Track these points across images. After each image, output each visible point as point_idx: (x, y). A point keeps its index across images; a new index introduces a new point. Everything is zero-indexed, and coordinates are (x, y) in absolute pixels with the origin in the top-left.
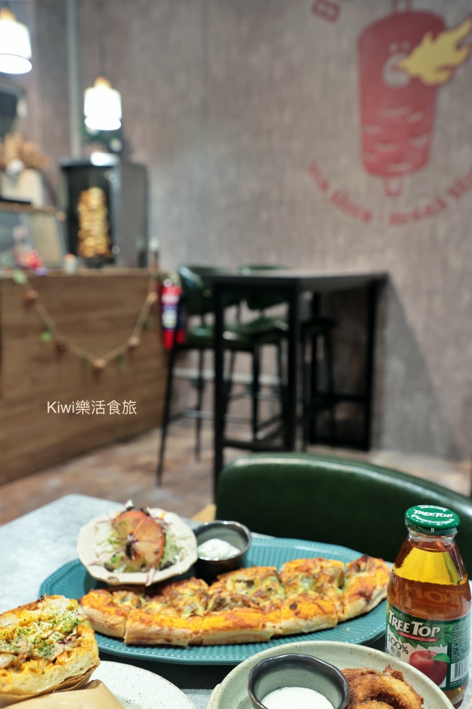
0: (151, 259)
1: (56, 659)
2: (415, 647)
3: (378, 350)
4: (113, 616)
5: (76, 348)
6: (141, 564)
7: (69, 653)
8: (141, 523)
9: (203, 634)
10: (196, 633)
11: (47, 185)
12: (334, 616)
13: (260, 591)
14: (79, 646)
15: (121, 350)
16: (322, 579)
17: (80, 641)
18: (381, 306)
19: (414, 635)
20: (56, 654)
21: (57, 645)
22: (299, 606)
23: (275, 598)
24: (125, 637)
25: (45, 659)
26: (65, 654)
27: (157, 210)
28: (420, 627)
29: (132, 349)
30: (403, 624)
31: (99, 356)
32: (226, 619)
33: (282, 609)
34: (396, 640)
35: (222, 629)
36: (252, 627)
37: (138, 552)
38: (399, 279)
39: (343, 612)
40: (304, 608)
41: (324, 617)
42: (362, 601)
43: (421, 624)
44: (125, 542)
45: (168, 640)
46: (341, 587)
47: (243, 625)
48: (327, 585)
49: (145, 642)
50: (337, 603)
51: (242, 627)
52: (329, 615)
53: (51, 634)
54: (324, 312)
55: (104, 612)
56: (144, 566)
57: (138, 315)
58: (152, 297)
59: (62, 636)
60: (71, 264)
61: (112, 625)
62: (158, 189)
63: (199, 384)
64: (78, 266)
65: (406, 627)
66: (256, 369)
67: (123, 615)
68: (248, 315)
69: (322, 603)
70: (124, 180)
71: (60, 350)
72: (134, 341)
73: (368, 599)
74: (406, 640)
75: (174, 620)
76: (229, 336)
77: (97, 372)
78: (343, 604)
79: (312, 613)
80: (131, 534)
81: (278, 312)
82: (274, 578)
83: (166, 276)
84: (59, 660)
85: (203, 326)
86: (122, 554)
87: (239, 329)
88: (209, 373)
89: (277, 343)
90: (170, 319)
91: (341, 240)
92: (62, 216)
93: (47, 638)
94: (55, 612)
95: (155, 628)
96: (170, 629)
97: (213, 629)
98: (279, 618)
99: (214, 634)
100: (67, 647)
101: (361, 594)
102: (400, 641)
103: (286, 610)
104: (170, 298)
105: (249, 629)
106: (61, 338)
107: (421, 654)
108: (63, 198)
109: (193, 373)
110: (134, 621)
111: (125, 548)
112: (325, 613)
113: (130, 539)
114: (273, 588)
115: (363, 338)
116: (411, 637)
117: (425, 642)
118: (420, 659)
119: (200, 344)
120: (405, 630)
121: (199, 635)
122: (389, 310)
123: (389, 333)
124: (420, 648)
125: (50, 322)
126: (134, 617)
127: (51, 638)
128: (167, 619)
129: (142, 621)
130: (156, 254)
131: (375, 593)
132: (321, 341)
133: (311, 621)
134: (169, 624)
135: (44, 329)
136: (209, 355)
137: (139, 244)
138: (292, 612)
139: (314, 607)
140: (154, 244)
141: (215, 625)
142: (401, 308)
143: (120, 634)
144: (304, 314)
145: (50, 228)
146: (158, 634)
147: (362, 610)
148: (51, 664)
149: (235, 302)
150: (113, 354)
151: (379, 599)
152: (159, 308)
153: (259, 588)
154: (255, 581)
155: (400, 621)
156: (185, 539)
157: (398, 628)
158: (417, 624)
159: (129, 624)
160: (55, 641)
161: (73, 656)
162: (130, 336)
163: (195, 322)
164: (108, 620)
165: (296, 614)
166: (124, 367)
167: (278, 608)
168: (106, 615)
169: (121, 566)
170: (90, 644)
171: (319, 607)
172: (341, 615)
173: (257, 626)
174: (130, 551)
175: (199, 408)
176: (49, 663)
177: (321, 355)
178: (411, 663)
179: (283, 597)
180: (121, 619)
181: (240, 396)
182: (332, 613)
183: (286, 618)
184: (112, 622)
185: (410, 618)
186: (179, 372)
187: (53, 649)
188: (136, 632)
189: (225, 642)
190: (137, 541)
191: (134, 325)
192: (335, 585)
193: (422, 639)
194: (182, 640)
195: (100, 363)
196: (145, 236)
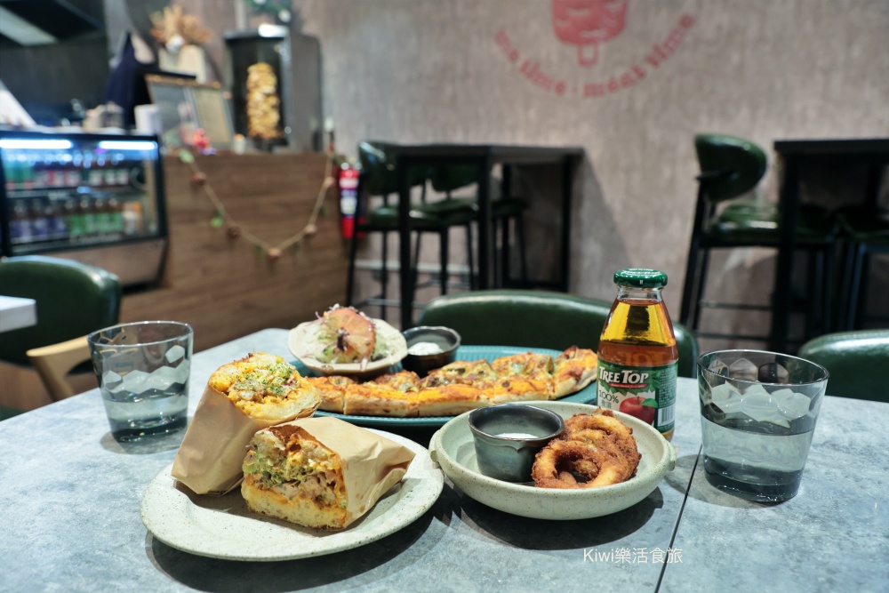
0: (326, 140)
1: (287, 395)
2: (624, 394)
3: (573, 233)
4: (331, 391)
5: (248, 236)
6: (352, 357)
8: (351, 319)
9: (420, 405)
10: (414, 405)
11: (210, 60)
12: (545, 393)
13: (472, 374)
15: (298, 238)
16: (532, 366)
18: (576, 185)
19: (624, 384)
20: (287, 392)
22: (511, 385)
23: (487, 380)
24: (345, 409)
25: (279, 395)
26: (293, 392)
27: (331, 88)
28: (630, 374)
29: (308, 236)
30: (613, 375)
31: (274, 246)
32: (442, 392)
33: (495, 387)
34: (607, 393)
35: (438, 401)
36: (467, 399)
37: (350, 344)
38: (595, 154)
39: (554, 391)
40: (516, 385)
41: (536, 393)
42: (572, 381)
43: (631, 372)
44: (337, 335)
45: (387, 411)
46: (551, 372)
47: (458, 396)
48: (537, 370)
49: (363, 412)
50: (548, 384)
51: (458, 399)
52: (541, 392)
54: (515, 192)
55: (322, 389)
56: (356, 358)
57: (314, 201)
58: (329, 181)
60: (240, 145)
61: (331, 399)
62: (332, 64)
63: (383, 275)
64: (247, 146)
65: (616, 377)
66: (444, 257)
67: (341, 390)
68: (434, 196)
69: (533, 382)
70: (295, 54)
71: (232, 236)
72: (311, 228)
73: (578, 378)
74: (617, 390)
75: (392, 393)
76: (414, 214)
77: (272, 261)
78: (553, 385)
79: (524, 389)
80: (342, 328)
81: (467, 193)
82: (485, 364)
83: (343, 159)
84: (290, 396)
85: (386, 205)
86: (335, 347)
87: (424, 207)
88: (394, 264)
89: (465, 223)
90: (348, 205)
91: (532, 114)
92: (227, 95)
95: (373, 399)
96: (388, 400)
97: (429, 400)
98: (493, 394)
99: (430, 406)
101: (571, 374)
102: (610, 393)
103: (498, 387)
104: (349, 182)
105: (464, 401)
106: (233, 224)
107: (631, 401)
108: (228, 76)
109: (376, 264)
110: (352, 393)
111: (336, 341)
112: (537, 390)
113: (341, 332)
114: (485, 372)
115: (558, 220)
116: (622, 386)
117: (634, 388)
118: (629, 405)
119: (383, 225)
120: (615, 381)
121: (416, 406)
122: (585, 188)
123: (585, 214)
124: (630, 395)
125: (220, 207)
126: (353, 390)
128: (384, 392)
129: (361, 393)
130: (332, 135)
131: (585, 374)
132: (512, 223)
133: (524, 396)
134: (387, 396)
135: (215, 214)
136: (394, 238)
137: (313, 125)
138: (505, 389)
139: (526, 385)
140: (329, 125)
141: (431, 397)
142: (598, 186)
143: (339, 407)
144: (495, 194)
145: (217, 103)
146: (376, 404)
147: (572, 389)
148: (286, 399)
149: (421, 182)
150: (288, 243)
151: (588, 381)
152: (337, 193)
153: (470, 372)
154: (466, 369)
155: (610, 373)
156: (394, 339)
157: (608, 381)
158: (626, 372)
159: (348, 396)
162: (306, 223)
163: (376, 202)
164: (327, 395)
165: (509, 390)
166: (300, 256)
167: (490, 386)
168: (324, 391)
169: (332, 359)
171: (531, 384)
172: (552, 394)
173: (472, 398)
174: (341, 343)
175: (383, 296)
176: (284, 398)
177: (512, 240)
178: (621, 411)
179: (495, 379)
180: (339, 393)
181: (427, 285)
182: (543, 390)
183: (498, 393)
184: (331, 396)
185: (618, 368)
186: (360, 263)
188: (355, 403)
189: (440, 413)
190: (348, 334)
191: (310, 212)
192: (545, 368)
193: (632, 386)
194: (400, 410)
195: (275, 252)
196: (320, 117)
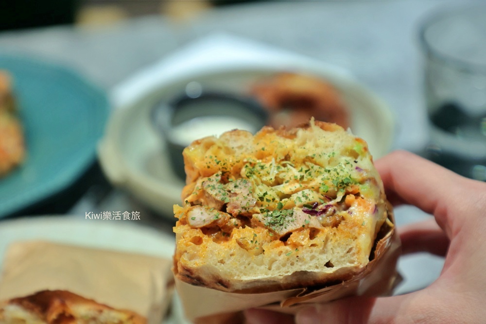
1: (288, 235)
7: (313, 233)
14: (336, 225)
17: (343, 219)
20: (290, 228)
21: (299, 212)
25: (270, 231)
26: (307, 232)
53: (296, 192)
59: (314, 197)
84: (292, 239)
93: (288, 196)
94: (318, 151)
100: (314, 222)
127: (294, 197)
148: (278, 242)
160: (298, 203)
161: (319, 239)
170: (357, 229)
176: (275, 239)
187: (288, 218)
